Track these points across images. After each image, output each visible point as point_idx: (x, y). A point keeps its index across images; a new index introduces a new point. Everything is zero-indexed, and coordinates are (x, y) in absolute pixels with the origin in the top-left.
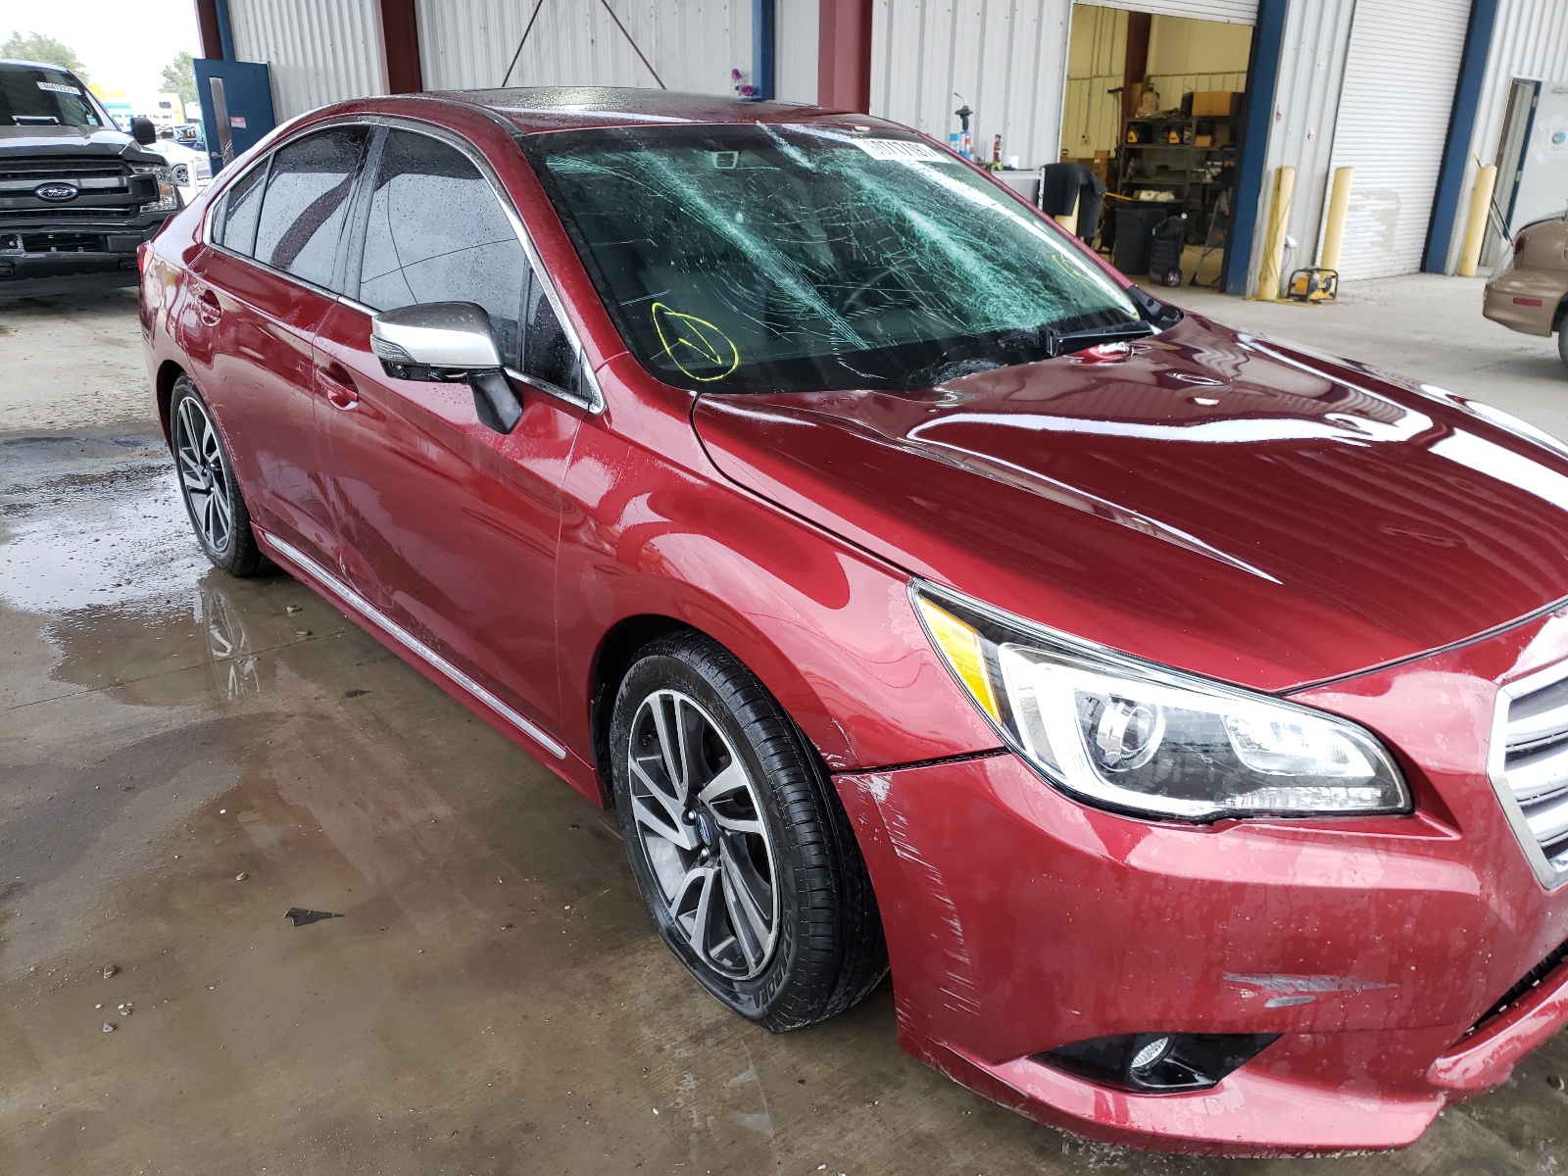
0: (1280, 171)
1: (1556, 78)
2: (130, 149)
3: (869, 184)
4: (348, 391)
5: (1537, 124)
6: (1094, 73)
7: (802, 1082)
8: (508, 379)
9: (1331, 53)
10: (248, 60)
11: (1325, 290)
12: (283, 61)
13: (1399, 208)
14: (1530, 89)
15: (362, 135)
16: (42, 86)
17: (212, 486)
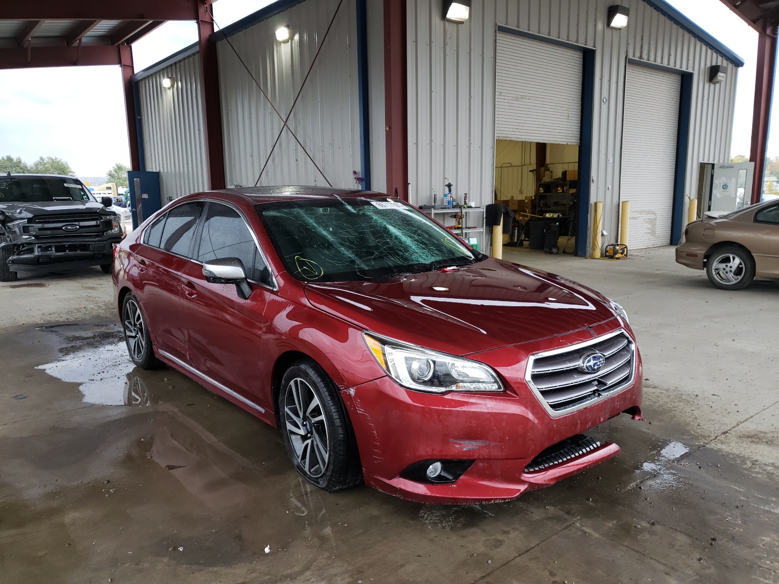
0: (596, 203)
1: (721, 162)
2: (102, 209)
3: (375, 217)
4: (193, 291)
5: (715, 181)
6: (523, 164)
7: (337, 504)
8: (248, 282)
9: (614, 155)
10: (151, 170)
11: (622, 253)
12: (166, 171)
13: (656, 218)
14: (710, 166)
15: (201, 205)
16: (65, 185)
17: (138, 334)
